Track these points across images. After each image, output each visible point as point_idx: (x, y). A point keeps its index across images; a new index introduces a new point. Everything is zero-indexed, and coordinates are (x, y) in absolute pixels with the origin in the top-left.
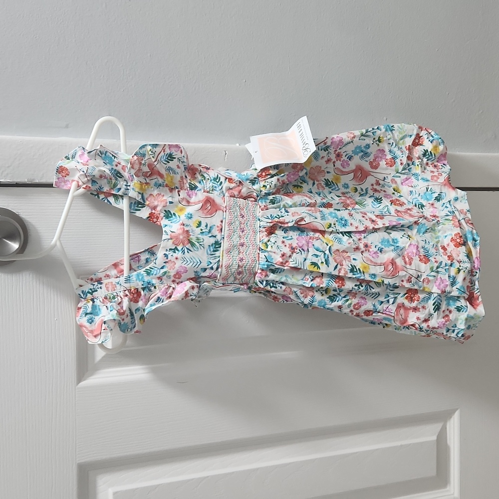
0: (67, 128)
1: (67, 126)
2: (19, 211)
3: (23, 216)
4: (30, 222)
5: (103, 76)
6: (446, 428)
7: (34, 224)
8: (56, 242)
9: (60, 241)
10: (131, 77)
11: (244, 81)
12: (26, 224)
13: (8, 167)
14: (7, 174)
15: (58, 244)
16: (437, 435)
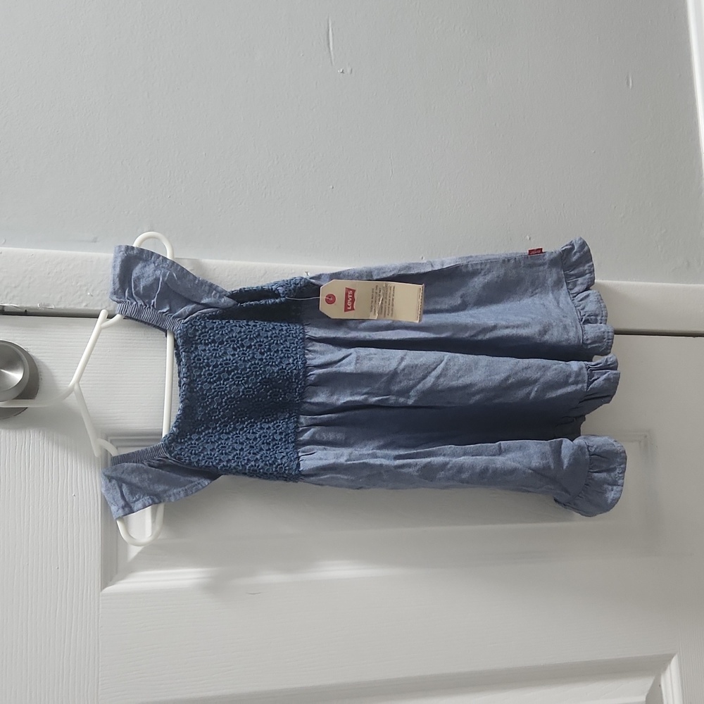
0: (95, 242)
1: (95, 241)
2: (28, 347)
3: (33, 354)
4: (42, 362)
5: (144, 179)
6: (660, 686)
7: (47, 364)
8: (74, 385)
9: (79, 384)
10: (180, 180)
11: (331, 187)
12: (37, 364)
13: (15, 287)
14: (14, 297)
15: (76, 387)
16: (646, 694)
